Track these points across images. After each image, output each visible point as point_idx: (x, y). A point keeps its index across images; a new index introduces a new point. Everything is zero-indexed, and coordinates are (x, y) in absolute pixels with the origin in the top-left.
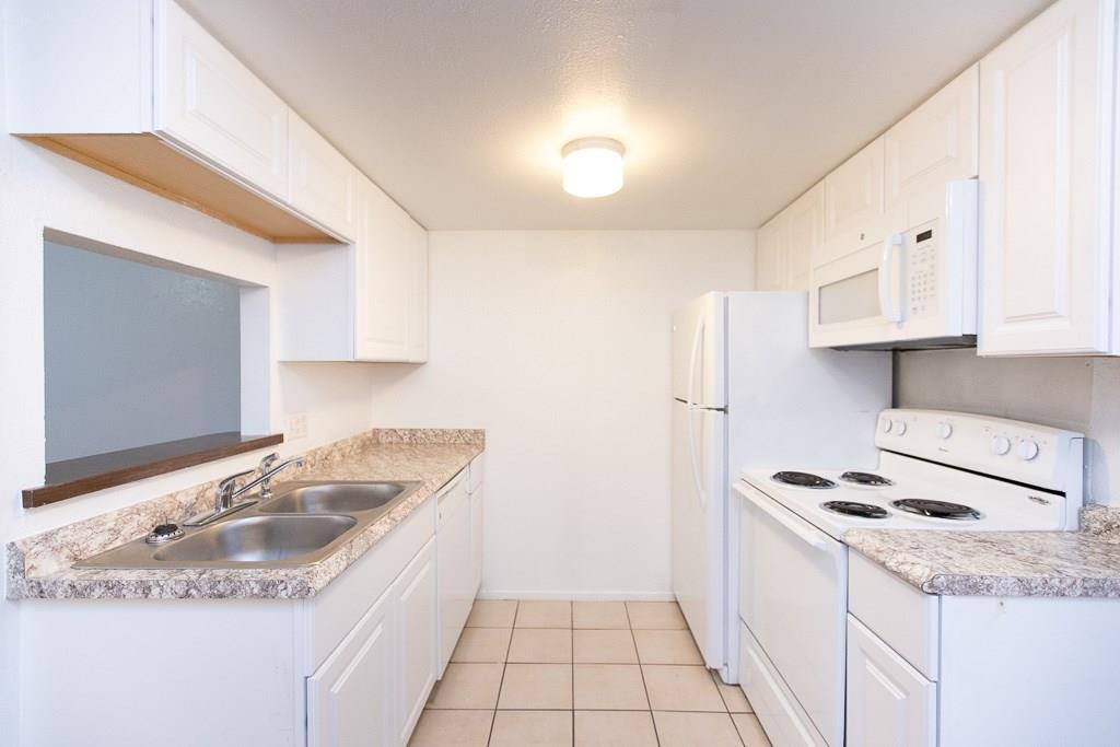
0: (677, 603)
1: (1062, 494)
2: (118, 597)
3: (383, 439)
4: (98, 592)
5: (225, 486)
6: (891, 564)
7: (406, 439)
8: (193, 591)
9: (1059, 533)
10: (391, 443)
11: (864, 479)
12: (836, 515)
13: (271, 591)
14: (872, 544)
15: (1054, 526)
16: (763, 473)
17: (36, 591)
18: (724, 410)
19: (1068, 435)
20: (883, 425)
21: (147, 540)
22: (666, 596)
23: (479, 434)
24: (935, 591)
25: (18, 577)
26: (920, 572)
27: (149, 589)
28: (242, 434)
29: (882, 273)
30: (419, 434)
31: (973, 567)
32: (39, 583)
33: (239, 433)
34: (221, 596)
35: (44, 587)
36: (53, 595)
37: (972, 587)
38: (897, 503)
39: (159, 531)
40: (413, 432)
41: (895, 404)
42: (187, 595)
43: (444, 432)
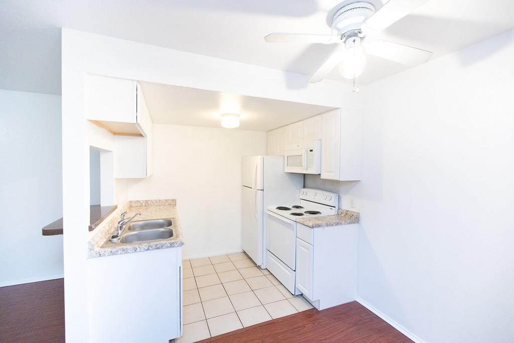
0: (245, 252)
1: (335, 207)
2: (126, 253)
3: (134, 205)
4: (120, 252)
5: (121, 223)
6: (305, 224)
7: (144, 204)
8: (150, 248)
9: (334, 215)
10: (137, 206)
11: (297, 207)
12: (293, 216)
13: (173, 245)
14: (302, 221)
15: (333, 214)
16: (273, 208)
17: (98, 255)
18: (263, 190)
19: (336, 194)
20: (301, 193)
21: (110, 240)
22: (240, 250)
23: (174, 201)
24: (312, 227)
25: (92, 251)
26: (310, 224)
27: (137, 249)
28: (101, 206)
29: (303, 156)
30: (149, 202)
31: (319, 222)
32: (99, 252)
33: (100, 205)
34: (158, 248)
35: (101, 253)
36: (104, 255)
37: (319, 226)
38: (305, 212)
39: (113, 237)
40: (147, 202)
41: (304, 188)
42: (148, 249)
43: (160, 201)
